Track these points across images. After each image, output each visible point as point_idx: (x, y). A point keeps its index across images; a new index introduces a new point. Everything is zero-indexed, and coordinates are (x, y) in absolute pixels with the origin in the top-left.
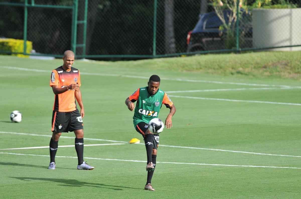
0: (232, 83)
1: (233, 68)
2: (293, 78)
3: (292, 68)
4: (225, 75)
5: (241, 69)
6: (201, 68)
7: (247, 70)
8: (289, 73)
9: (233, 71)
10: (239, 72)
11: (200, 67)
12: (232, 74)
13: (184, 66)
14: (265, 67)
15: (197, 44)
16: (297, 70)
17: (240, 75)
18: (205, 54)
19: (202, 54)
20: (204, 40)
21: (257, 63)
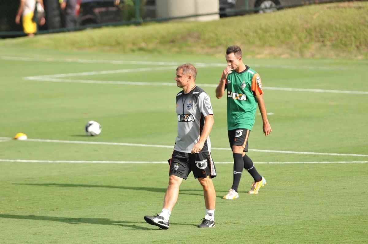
0: (134, 62)
1: (134, 44)
2: (208, 54)
3: (206, 42)
4: (125, 52)
5: (143, 45)
6: (95, 45)
7: (151, 46)
8: (203, 48)
9: (135, 48)
10: (141, 49)
11: (93, 44)
12: (133, 51)
13: (73, 44)
14: (173, 41)
15: (88, 16)
16: (211, 44)
17: (142, 52)
18: (99, 27)
19: (95, 28)
20: (97, 10)
21: (163, 37)
